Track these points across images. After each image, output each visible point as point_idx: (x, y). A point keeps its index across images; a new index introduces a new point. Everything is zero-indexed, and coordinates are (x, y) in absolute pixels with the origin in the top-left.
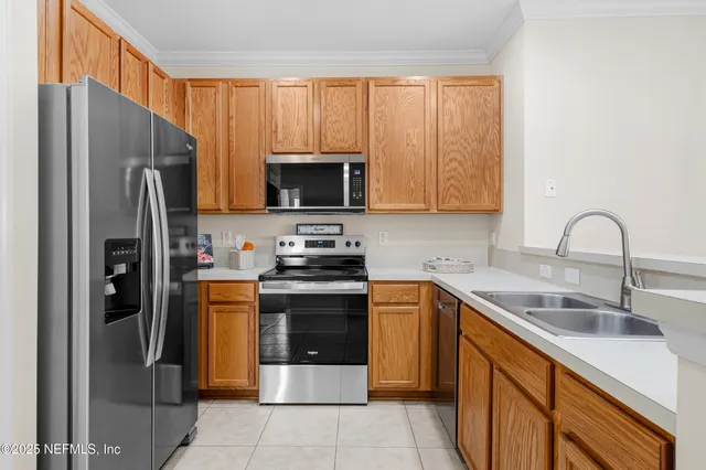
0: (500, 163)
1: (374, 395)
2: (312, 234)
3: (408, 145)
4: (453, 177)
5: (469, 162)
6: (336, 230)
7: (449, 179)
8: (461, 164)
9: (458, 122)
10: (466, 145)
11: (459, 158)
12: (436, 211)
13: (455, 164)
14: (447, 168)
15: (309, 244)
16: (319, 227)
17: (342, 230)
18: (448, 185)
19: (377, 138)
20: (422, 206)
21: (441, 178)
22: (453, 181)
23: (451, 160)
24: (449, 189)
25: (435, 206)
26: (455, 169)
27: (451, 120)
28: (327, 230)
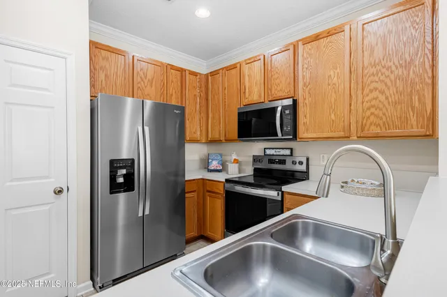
2: (273, 155)
3: (329, 85)
4: (373, 106)
5: (393, 90)
6: (288, 152)
7: (369, 109)
8: (382, 92)
10: (387, 73)
12: (355, 138)
14: (367, 99)
15: (270, 162)
16: (277, 150)
17: (292, 153)
18: (368, 113)
19: (305, 84)
22: (373, 110)
23: (371, 91)
24: (369, 117)
25: (355, 134)
26: (376, 99)
28: (282, 152)
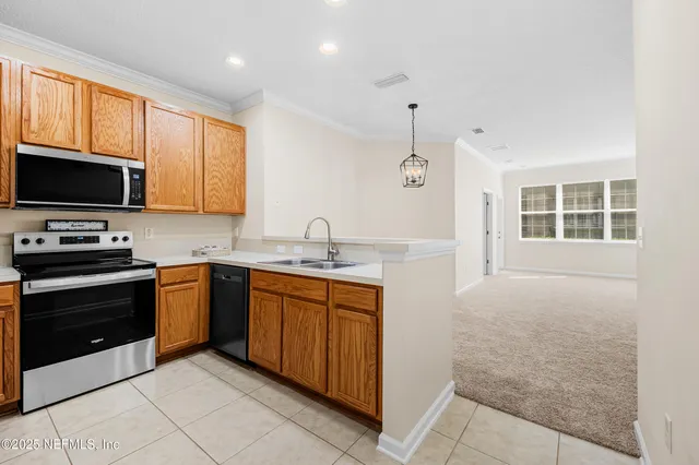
0: (244, 183)
1: (162, 359)
2: (68, 230)
3: (180, 160)
4: (215, 189)
5: (226, 180)
6: (100, 226)
7: (212, 190)
8: (220, 180)
9: (218, 151)
10: (223, 168)
11: (219, 176)
12: (202, 213)
13: (216, 180)
14: (211, 182)
15: (63, 241)
16: (77, 224)
17: (106, 226)
18: (212, 194)
19: (153, 150)
20: (192, 208)
21: (207, 188)
22: (215, 192)
23: (213, 177)
24: (212, 197)
25: (202, 209)
26: (216, 184)
27: (214, 148)
28: (87, 226)
